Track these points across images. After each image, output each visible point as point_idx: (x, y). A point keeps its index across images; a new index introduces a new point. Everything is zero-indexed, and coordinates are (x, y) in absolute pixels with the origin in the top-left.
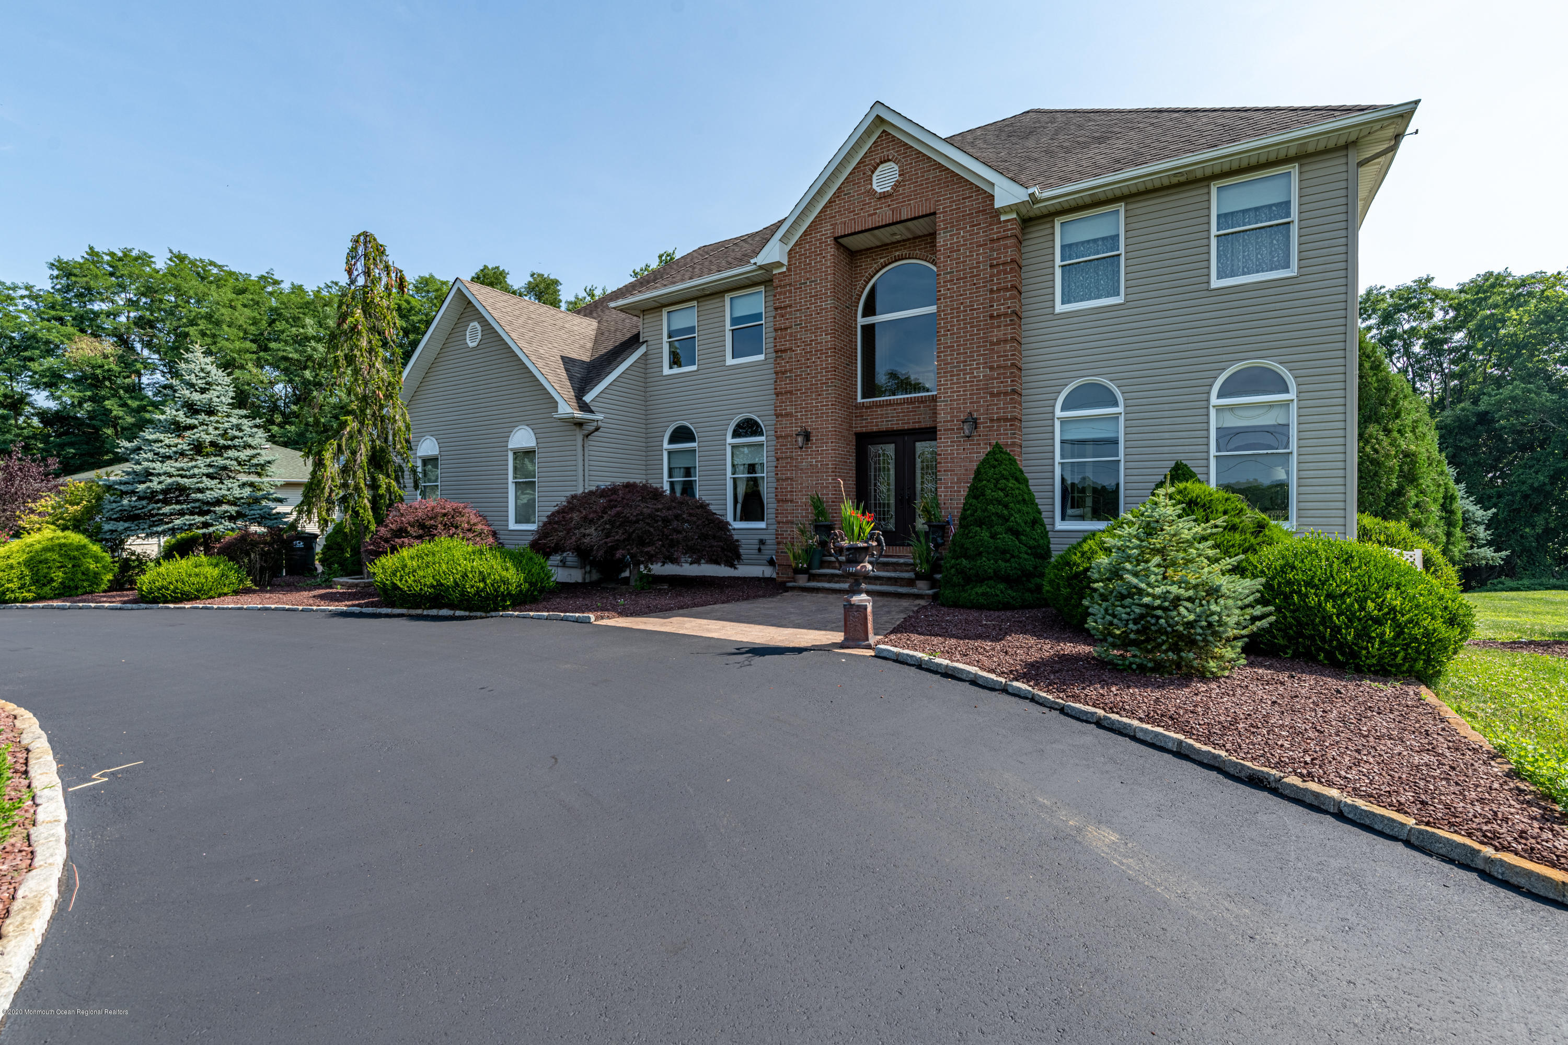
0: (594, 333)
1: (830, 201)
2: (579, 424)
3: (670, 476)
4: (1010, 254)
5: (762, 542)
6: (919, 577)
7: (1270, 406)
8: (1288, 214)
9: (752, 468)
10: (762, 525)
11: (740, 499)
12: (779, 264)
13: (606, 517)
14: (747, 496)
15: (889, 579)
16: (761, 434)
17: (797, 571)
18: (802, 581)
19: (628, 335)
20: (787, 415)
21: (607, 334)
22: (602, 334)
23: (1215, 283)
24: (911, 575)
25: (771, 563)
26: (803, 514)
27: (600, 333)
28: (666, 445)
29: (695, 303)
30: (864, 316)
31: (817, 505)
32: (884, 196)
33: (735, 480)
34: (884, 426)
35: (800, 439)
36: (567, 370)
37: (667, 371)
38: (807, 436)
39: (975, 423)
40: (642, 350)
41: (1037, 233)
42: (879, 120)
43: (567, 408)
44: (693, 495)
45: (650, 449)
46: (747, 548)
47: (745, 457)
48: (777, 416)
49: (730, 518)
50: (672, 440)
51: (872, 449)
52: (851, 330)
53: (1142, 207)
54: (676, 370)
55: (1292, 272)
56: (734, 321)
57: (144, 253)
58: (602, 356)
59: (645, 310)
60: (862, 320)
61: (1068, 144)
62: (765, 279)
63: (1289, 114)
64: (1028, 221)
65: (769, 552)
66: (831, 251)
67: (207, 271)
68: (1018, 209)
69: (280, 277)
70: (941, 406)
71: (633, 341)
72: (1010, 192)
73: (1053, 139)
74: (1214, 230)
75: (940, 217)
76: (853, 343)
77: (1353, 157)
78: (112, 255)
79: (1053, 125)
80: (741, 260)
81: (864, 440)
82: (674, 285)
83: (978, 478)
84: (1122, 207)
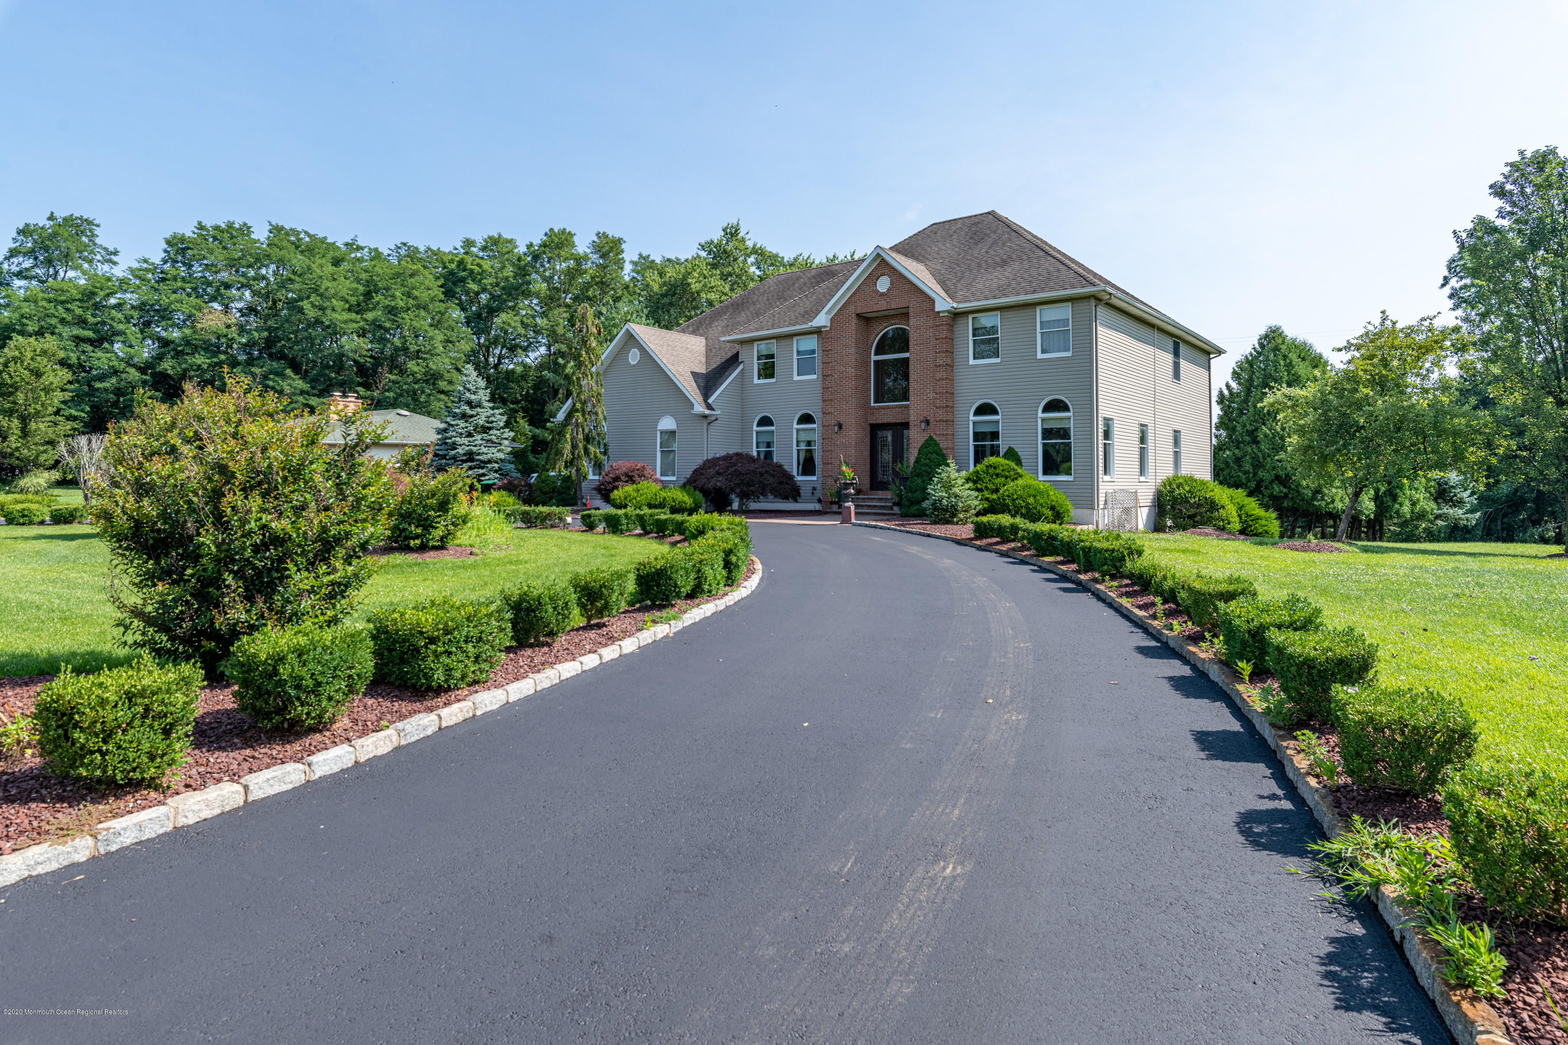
0: (704, 349)
1: (854, 293)
2: (705, 417)
3: (757, 447)
4: (944, 334)
5: (814, 489)
6: (895, 504)
7: (1062, 419)
8: (1068, 326)
9: (809, 443)
10: (814, 478)
11: (801, 462)
12: (826, 327)
13: (729, 472)
14: (806, 459)
15: (881, 506)
16: (814, 423)
17: (832, 503)
18: (835, 508)
19: (730, 355)
20: (829, 413)
21: (714, 351)
22: (711, 350)
23: (1040, 356)
24: (891, 504)
25: (820, 501)
26: (837, 471)
27: (708, 349)
28: (755, 428)
29: (774, 341)
30: (876, 354)
32: (883, 294)
33: (798, 451)
34: (886, 421)
35: (836, 428)
36: (696, 382)
37: (756, 381)
38: (840, 426)
39: (928, 422)
40: (741, 367)
41: (961, 321)
42: (878, 255)
43: (699, 408)
44: (772, 459)
45: (744, 430)
46: (805, 491)
47: (804, 437)
48: (824, 413)
49: (795, 473)
50: (759, 425)
51: (880, 433)
52: (867, 363)
53: (1009, 314)
54: (762, 381)
55: (1069, 354)
56: (799, 353)
57: (245, 224)
58: (714, 370)
59: (742, 342)
60: (874, 358)
61: (990, 261)
62: (818, 331)
63: (1073, 275)
64: (956, 315)
65: (818, 494)
66: (854, 321)
67: (299, 240)
68: (948, 311)
69: (361, 243)
70: (911, 412)
71: (734, 360)
72: (943, 304)
73: (987, 252)
74: (1038, 330)
75: (911, 310)
76: (868, 371)
77: (1093, 302)
78: (217, 228)
79: (994, 236)
80: (803, 316)
81: (875, 429)
82: (762, 329)
83: (919, 453)
84: (999, 313)
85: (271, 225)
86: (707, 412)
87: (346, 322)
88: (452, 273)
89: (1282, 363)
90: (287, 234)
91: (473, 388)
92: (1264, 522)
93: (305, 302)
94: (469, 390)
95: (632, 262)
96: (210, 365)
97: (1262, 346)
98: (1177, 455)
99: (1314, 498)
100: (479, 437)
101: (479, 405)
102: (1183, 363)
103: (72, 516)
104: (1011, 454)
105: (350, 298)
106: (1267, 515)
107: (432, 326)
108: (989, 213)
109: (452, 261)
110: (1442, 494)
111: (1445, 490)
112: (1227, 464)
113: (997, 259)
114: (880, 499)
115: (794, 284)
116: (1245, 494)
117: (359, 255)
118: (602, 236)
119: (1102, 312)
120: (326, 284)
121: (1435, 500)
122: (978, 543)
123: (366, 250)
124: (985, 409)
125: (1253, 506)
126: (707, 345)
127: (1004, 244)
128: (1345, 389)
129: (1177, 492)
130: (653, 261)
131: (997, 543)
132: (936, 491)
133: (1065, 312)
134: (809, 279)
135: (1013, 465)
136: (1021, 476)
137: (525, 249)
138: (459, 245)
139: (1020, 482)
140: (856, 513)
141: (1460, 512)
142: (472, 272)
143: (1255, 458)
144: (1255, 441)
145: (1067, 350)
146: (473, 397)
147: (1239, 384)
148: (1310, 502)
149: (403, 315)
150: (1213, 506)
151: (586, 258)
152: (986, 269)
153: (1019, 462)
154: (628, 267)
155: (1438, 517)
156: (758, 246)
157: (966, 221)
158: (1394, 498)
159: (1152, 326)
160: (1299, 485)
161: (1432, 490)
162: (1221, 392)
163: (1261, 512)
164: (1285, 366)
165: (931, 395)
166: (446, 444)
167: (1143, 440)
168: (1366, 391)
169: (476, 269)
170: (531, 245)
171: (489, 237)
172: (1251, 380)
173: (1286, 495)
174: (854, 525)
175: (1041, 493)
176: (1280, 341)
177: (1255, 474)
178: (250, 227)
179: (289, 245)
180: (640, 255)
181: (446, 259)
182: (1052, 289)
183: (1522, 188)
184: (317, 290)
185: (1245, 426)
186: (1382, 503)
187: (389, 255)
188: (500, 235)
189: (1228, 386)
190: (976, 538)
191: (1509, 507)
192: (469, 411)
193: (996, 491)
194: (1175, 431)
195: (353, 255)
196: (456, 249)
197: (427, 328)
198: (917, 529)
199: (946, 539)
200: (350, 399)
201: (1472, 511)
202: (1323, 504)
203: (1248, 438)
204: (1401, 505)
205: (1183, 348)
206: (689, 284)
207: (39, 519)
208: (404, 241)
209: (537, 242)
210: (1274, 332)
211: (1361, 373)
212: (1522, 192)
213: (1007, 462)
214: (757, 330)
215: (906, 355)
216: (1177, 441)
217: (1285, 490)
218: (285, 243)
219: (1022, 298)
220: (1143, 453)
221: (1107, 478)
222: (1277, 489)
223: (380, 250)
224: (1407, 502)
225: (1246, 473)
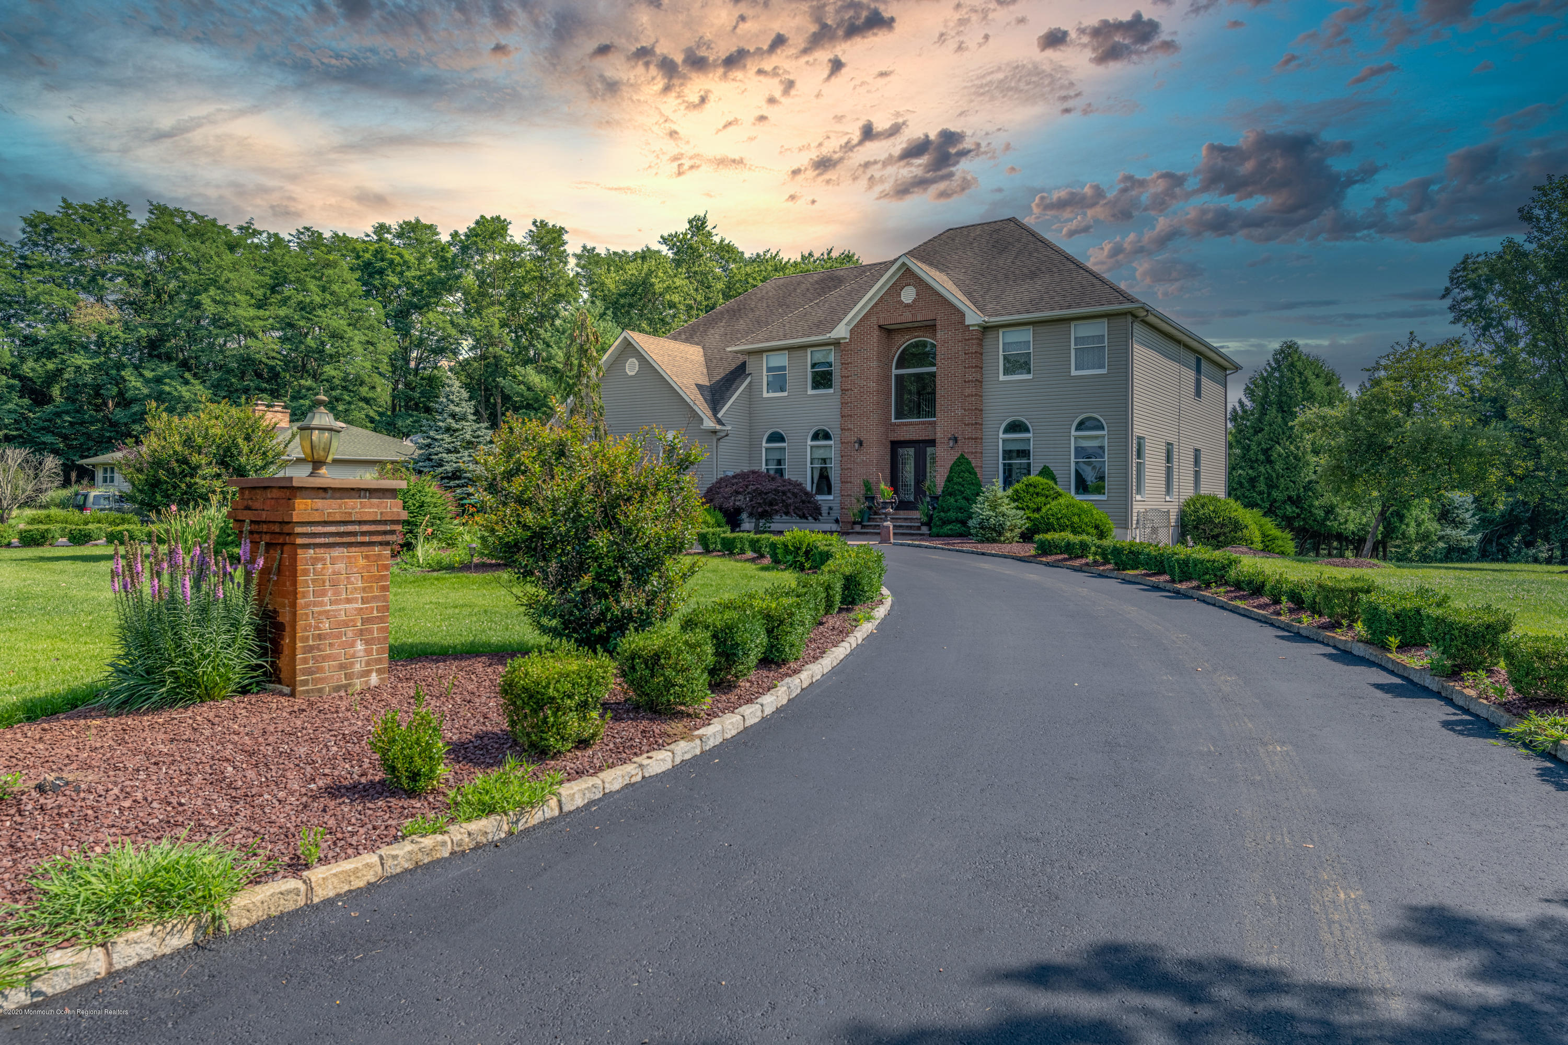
0: (703, 359)
1: (876, 304)
2: (715, 432)
3: (767, 464)
4: (974, 348)
5: (830, 508)
6: (923, 524)
7: (1096, 437)
8: (1103, 342)
9: (824, 461)
10: (831, 497)
11: (815, 481)
12: (845, 339)
14: (821, 477)
15: (908, 526)
16: (831, 439)
17: (854, 523)
18: (858, 528)
19: (734, 366)
20: (848, 430)
21: (715, 361)
22: (711, 361)
23: (1074, 373)
24: (918, 525)
25: (837, 521)
26: (857, 490)
27: (709, 361)
28: (764, 444)
29: (786, 352)
30: (897, 368)
31: (867, 485)
32: (908, 305)
33: (812, 468)
34: (908, 437)
35: (856, 445)
36: (702, 395)
37: (766, 394)
38: (861, 443)
39: (956, 440)
40: (749, 380)
41: (991, 335)
42: (902, 261)
43: (709, 423)
44: (783, 477)
45: (753, 447)
46: (823, 511)
47: (820, 454)
48: (842, 430)
49: (810, 492)
50: (769, 441)
51: (900, 451)
52: (888, 378)
53: (1042, 330)
54: (771, 395)
55: (1104, 371)
56: (813, 364)
57: (120, 203)
58: (718, 382)
59: (750, 353)
60: (895, 372)
61: (1017, 272)
62: (836, 343)
63: (1109, 290)
64: (986, 329)
65: (835, 514)
66: (876, 333)
67: (186, 222)
68: (979, 325)
69: (257, 226)
70: (938, 429)
71: (740, 372)
72: (974, 317)
73: (1013, 263)
74: (1073, 346)
75: (938, 323)
76: (889, 385)
77: (1130, 318)
78: (86, 207)
79: (1018, 245)
80: (818, 326)
81: (895, 445)
82: (773, 339)
83: (951, 472)
84: (1031, 327)
85: (151, 204)
86: (718, 427)
87: (252, 319)
88: (368, 264)
89: (1298, 380)
90: (172, 215)
91: (457, 400)
92: (1280, 543)
93: (204, 295)
94: (452, 402)
95: (575, 255)
96: (91, 367)
97: (1277, 361)
98: (1197, 474)
99: (1326, 518)
100: (466, 453)
101: (464, 418)
102: (1204, 380)
103: (43, 537)
104: (1046, 472)
105: (255, 292)
106: (1284, 535)
107: (349, 325)
108: (1009, 220)
109: (366, 250)
110: (1446, 515)
111: (1448, 511)
112: (1241, 484)
113: (1025, 270)
114: (906, 519)
115: (795, 290)
116: (1261, 513)
117: (256, 241)
118: (542, 225)
119: (1138, 329)
120: (227, 274)
121: (1439, 520)
122: (1044, 559)
123: (265, 235)
124: (1016, 427)
125: (1270, 525)
126: (705, 355)
127: (1030, 254)
128: (1374, 410)
129: (1201, 512)
130: (598, 255)
131: (1065, 560)
132: (981, 509)
133: (1100, 328)
134: (811, 284)
135: (1051, 483)
136: (1060, 495)
137: (449, 238)
138: (370, 230)
139: (1062, 500)
140: (895, 534)
141: (1463, 533)
142: (391, 262)
143: (1269, 478)
144: (1269, 461)
145: (1102, 367)
146: (457, 409)
147: (1254, 401)
148: (1322, 523)
149: (320, 312)
150: (1237, 526)
151: (520, 249)
152: (1014, 281)
153: (1054, 479)
154: (572, 261)
155: (1441, 538)
156: (726, 242)
157: (986, 227)
158: (1401, 518)
159: (1178, 342)
160: (1311, 506)
161: (1437, 511)
162: (1234, 409)
163: (1276, 532)
164: (1301, 383)
165: (960, 412)
166: (431, 460)
167: (1169, 459)
168: (1395, 412)
169: (397, 259)
170: (456, 232)
171: (405, 222)
172: (1266, 396)
173: (1298, 515)
174: (894, 544)
175: (1085, 512)
176: (1296, 357)
177: (1269, 494)
178: (125, 206)
179: (175, 228)
180: (584, 247)
181: (359, 246)
182: (1089, 305)
183: (1549, 213)
184: (216, 281)
185: (1260, 444)
186: (1389, 523)
187: (289, 241)
188: (418, 221)
189: (1240, 402)
190: (1039, 555)
191: (1505, 528)
192: (455, 425)
193: (1038, 510)
194: (1196, 450)
195: (249, 241)
196: (368, 235)
197: (346, 328)
198: (967, 547)
199: (1005, 557)
200: (276, 409)
201: (1472, 532)
202: (1336, 524)
203: (1262, 457)
204: (1407, 525)
205: (1204, 365)
206: (652, 285)
207: (6, 541)
208: (308, 226)
209: (462, 230)
210: (1290, 347)
211: (1391, 394)
212: (1548, 218)
213: (1045, 481)
214: (767, 340)
215: (933, 369)
216: (1197, 462)
217: (1297, 511)
218: (170, 227)
219: (1057, 313)
220: (1169, 472)
221: (1138, 497)
222: (1290, 510)
223: (281, 236)
224: (1413, 524)
225: (1261, 493)
